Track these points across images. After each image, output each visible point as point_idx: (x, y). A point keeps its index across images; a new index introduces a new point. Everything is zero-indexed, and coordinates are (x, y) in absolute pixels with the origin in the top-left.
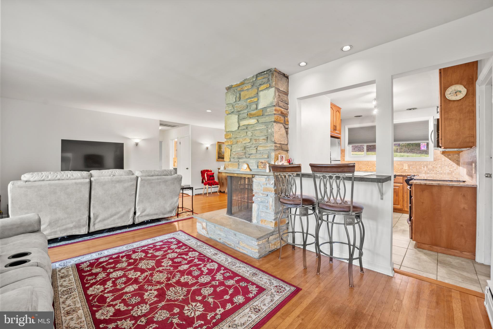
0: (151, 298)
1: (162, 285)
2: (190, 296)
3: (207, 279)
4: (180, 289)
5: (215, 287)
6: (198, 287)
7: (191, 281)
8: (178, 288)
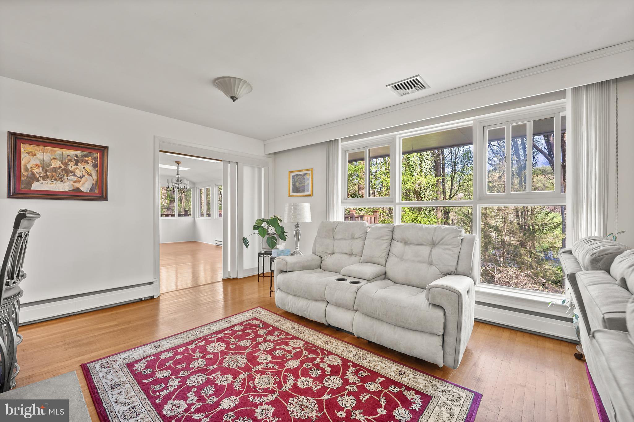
0: (261, 355)
1: (255, 369)
2: (220, 358)
3: (193, 379)
4: (231, 365)
5: (187, 368)
6: (209, 368)
7: (218, 376)
8: (235, 366)
